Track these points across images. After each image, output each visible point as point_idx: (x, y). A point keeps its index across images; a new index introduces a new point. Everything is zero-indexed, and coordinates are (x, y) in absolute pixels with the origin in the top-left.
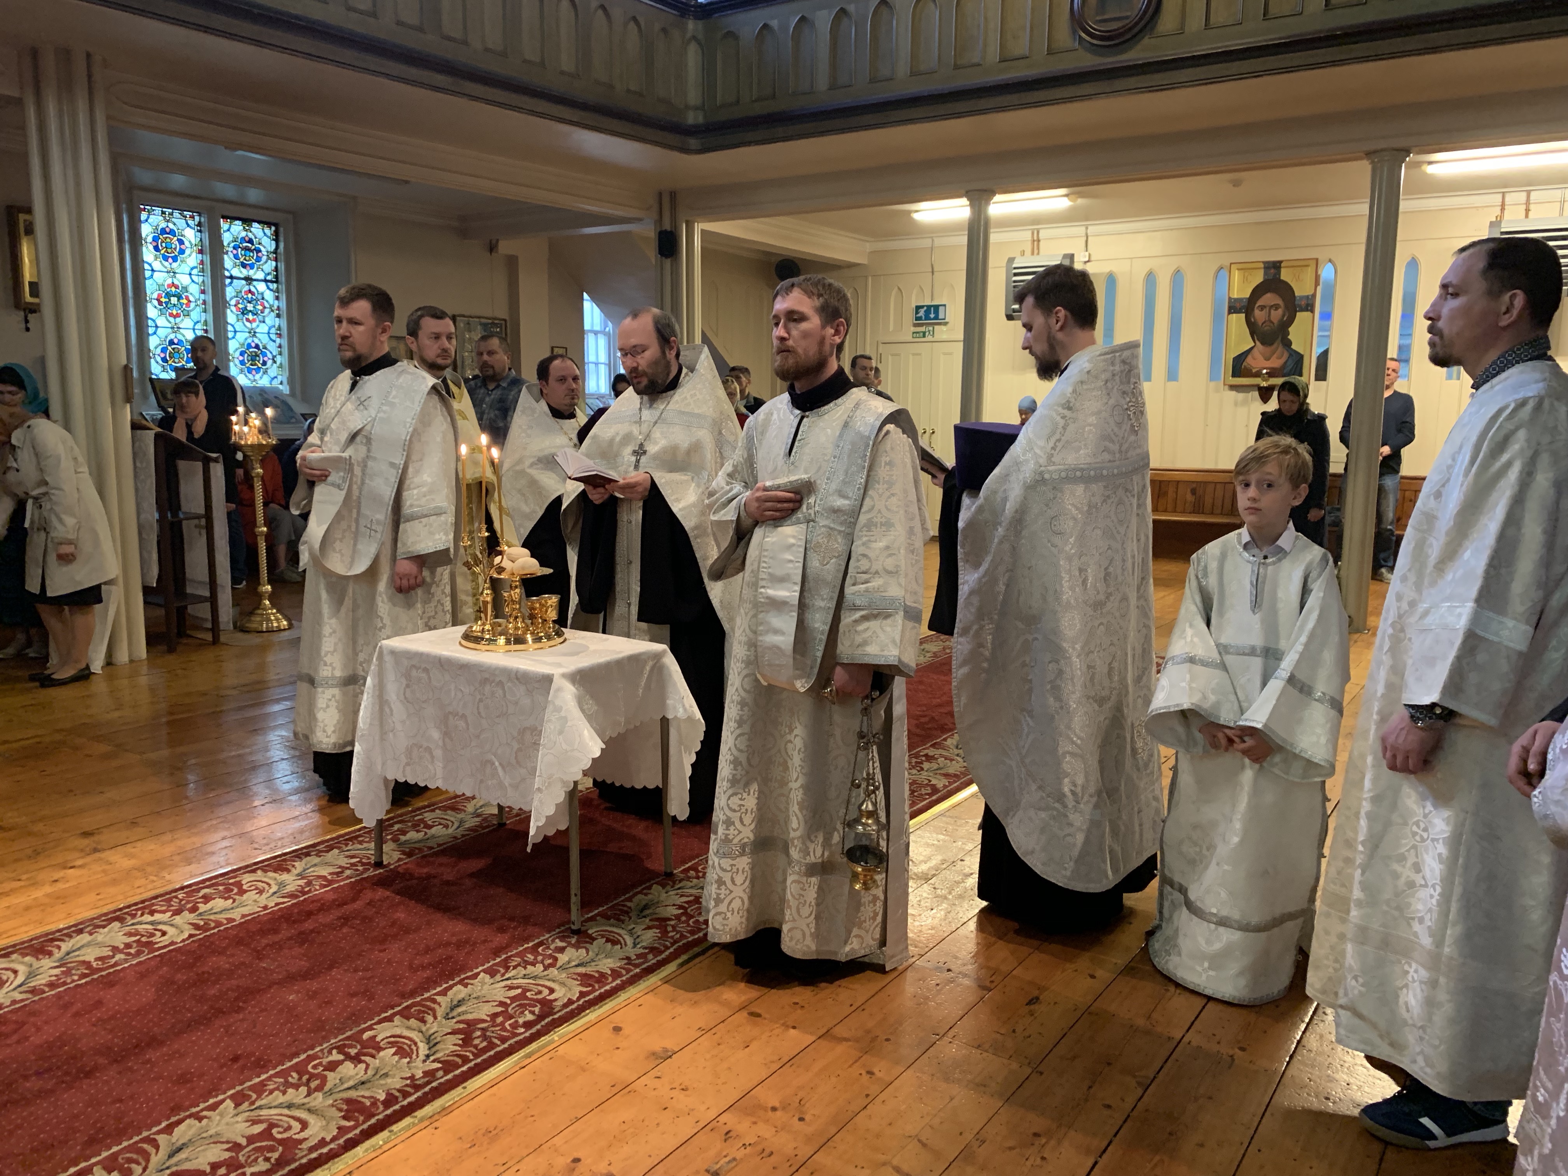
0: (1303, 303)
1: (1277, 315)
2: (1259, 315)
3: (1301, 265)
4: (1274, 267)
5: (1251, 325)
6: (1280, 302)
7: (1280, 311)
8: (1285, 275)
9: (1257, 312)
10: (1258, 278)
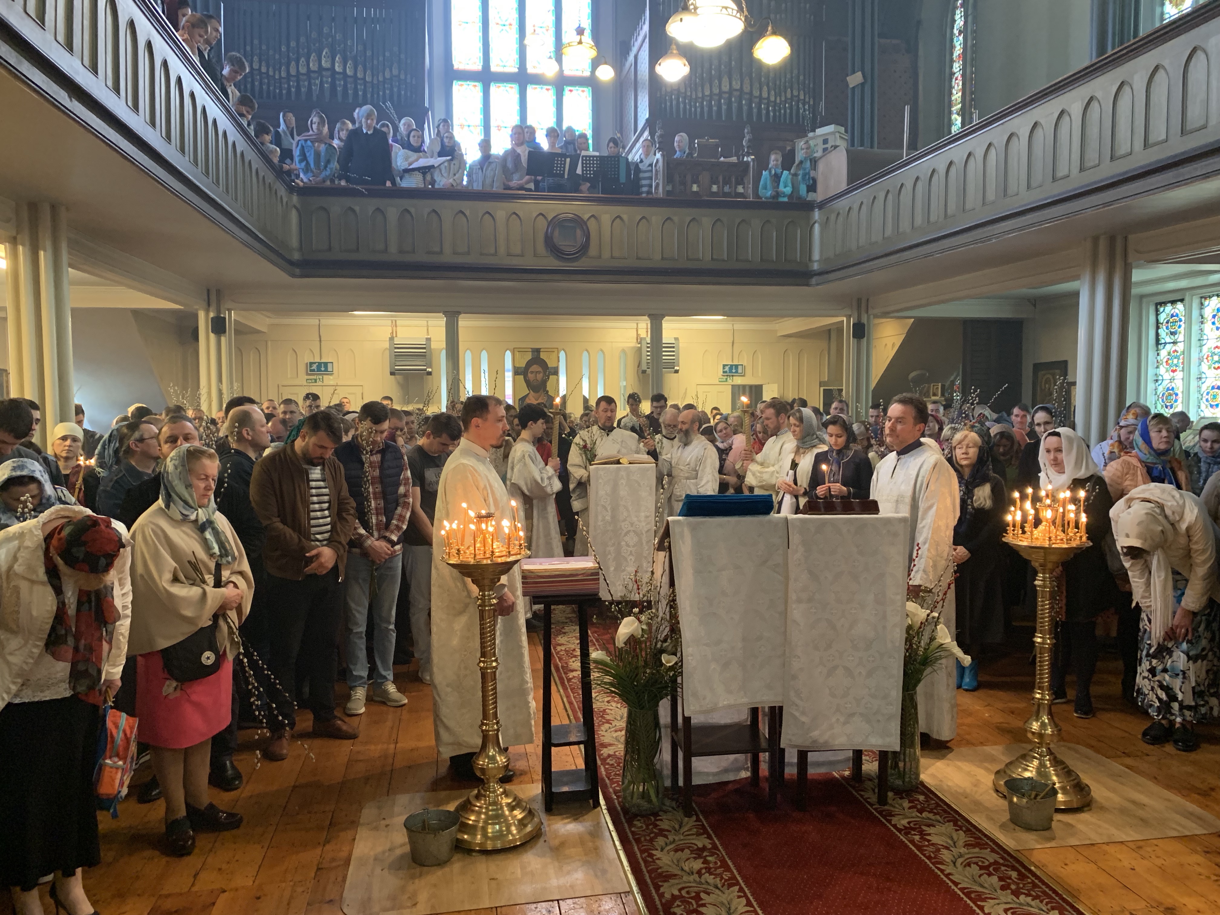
0: (552, 371)
1: (540, 377)
2: (531, 376)
3: (550, 351)
4: (537, 351)
5: (527, 382)
6: (540, 369)
7: (541, 375)
8: (543, 356)
9: (529, 375)
10: (529, 356)
